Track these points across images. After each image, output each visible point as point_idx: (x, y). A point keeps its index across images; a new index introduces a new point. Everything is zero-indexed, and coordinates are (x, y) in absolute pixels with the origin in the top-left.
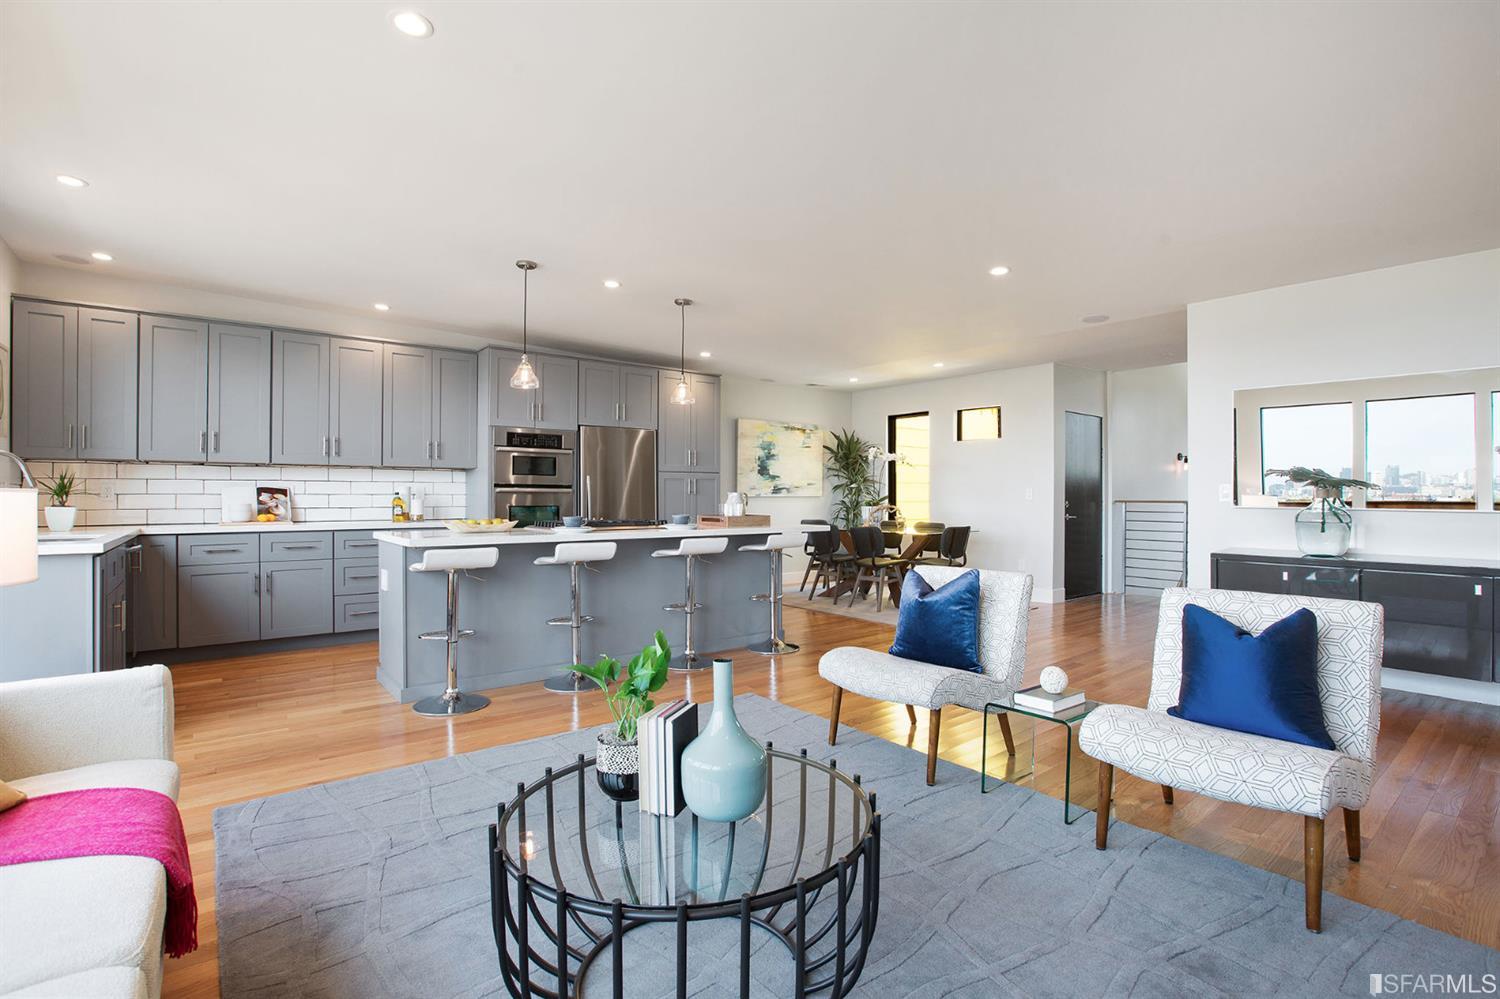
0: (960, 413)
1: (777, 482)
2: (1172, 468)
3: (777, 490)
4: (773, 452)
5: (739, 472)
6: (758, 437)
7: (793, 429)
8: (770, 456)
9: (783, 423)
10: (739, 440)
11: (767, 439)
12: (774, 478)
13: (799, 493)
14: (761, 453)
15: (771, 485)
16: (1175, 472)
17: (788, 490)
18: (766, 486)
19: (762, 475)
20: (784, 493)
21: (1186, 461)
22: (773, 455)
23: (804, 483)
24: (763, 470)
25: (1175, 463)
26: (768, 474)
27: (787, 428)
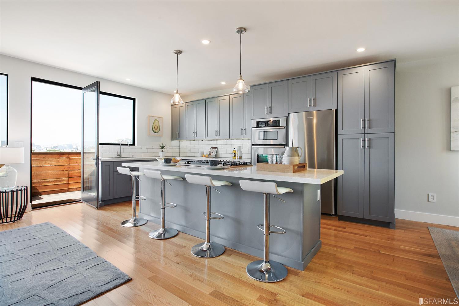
5: (453, 130)
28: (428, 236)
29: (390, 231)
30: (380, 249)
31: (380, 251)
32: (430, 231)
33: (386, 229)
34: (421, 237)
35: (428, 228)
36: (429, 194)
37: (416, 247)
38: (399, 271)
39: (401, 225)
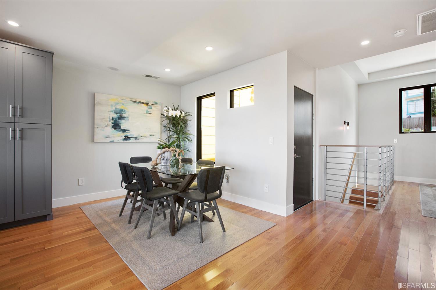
0: (232, 91)
1: (127, 134)
2: (341, 128)
3: (127, 138)
4: (124, 115)
5: (95, 126)
6: (112, 105)
7: (139, 102)
8: (121, 118)
9: (132, 99)
10: (96, 106)
11: (119, 107)
12: (124, 131)
13: (144, 140)
14: (115, 116)
15: (123, 135)
16: (343, 130)
17: (136, 138)
18: (119, 136)
19: (115, 129)
20: (132, 140)
21: (348, 124)
22: (124, 117)
23: (148, 134)
24: (116, 126)
25: (343, 126)
26: (120, 128)
27: (135, 102)
28: (82, 215)
29: (48, 223)
30: (43, 246)
31: (45, 248)
32: (83, 210)
33: (44, 222)
34: (77, 218)
35: (80, 208)
36: (79, 179)
37: (77, 227)
38: (70, 257)
39: (57, 213)
